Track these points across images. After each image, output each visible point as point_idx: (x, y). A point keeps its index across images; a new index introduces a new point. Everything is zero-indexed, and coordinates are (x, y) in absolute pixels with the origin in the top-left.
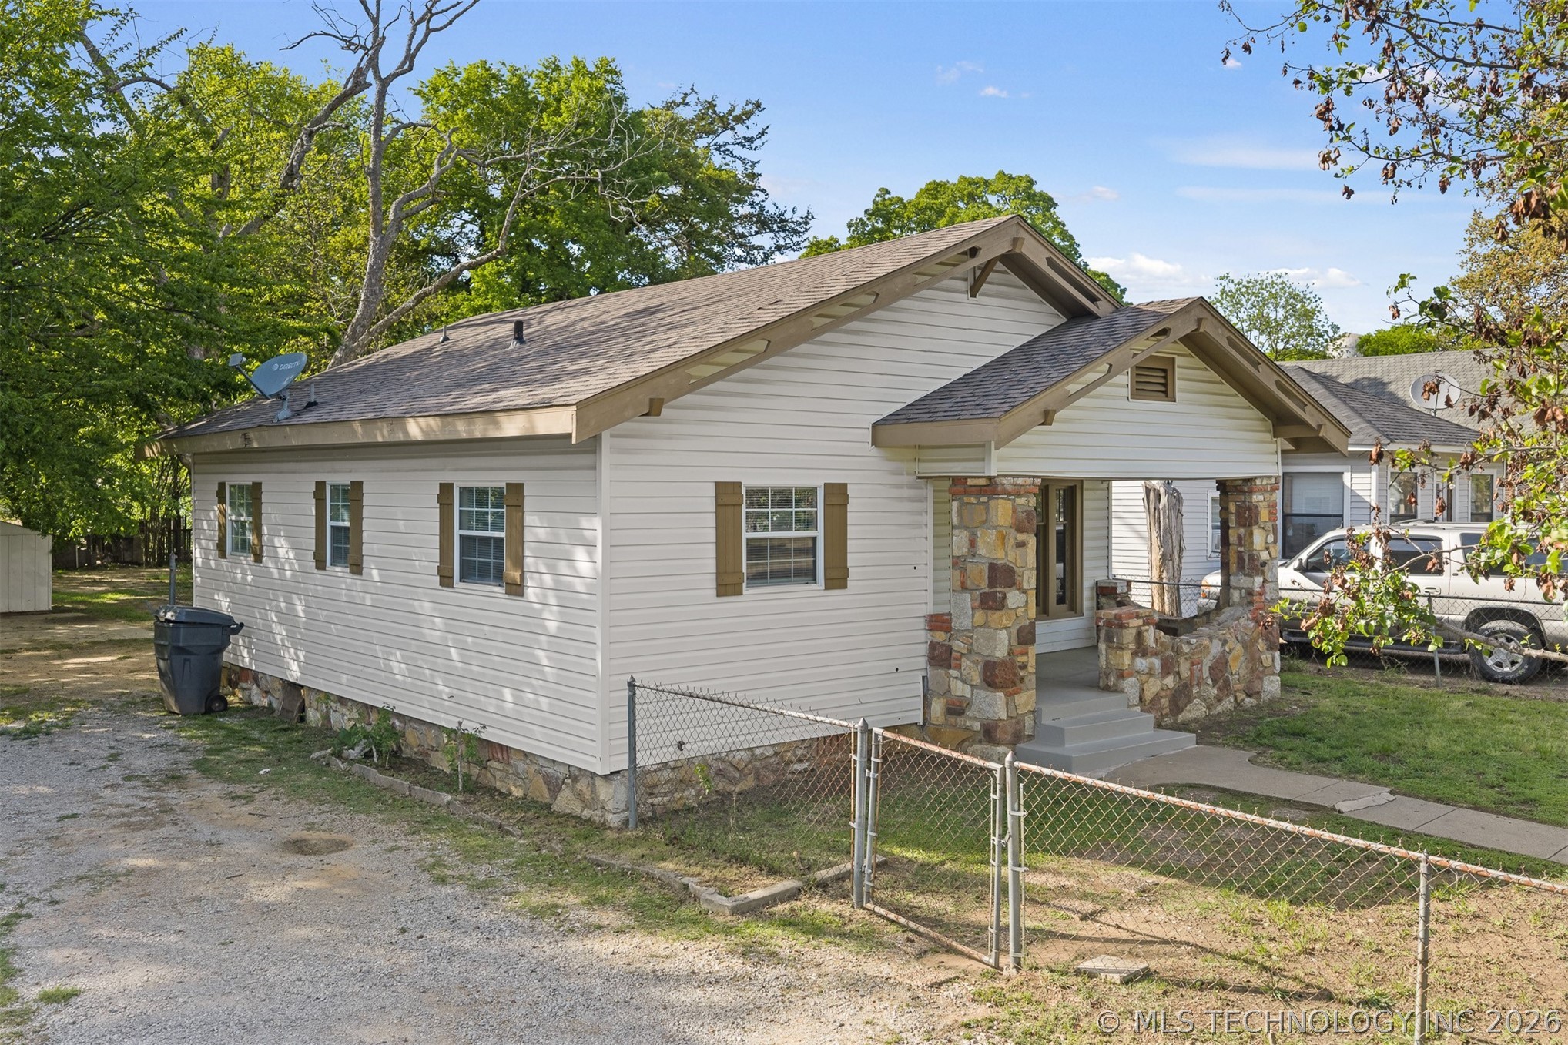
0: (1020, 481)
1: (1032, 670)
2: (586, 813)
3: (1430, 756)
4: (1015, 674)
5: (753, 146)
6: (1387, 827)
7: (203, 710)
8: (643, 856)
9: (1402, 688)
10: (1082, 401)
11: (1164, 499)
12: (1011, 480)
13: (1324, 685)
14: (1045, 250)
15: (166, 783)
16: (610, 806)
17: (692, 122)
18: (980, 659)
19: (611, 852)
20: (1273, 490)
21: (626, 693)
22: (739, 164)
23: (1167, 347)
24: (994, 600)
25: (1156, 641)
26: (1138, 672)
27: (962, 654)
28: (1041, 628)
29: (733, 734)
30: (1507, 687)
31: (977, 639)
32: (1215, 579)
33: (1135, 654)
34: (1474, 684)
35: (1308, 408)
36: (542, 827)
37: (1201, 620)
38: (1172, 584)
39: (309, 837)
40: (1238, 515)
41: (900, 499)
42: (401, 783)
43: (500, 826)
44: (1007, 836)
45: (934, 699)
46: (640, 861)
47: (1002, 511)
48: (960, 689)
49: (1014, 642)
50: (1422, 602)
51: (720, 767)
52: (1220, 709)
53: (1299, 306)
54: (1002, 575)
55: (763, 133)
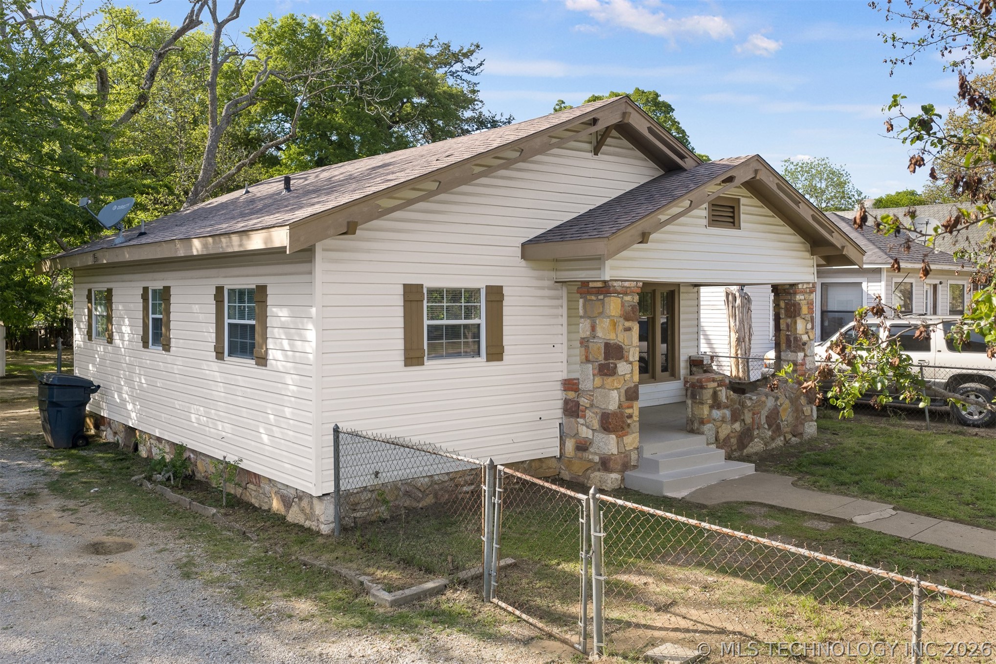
0: (627, 284)
1: (636, 418)
2: (307, 524)
3: (922, 481)
4: (624, 422)
5: (475, 72)
6: (891, 535)
7: (71, 446)
8: (337, 558)
9: (902, 430)
10: (668, 228)
11: (738, 301)
12: (620, 283)
13: (848, 428)
14: (646, 122)
15: (22, 499)
16: (322, 519)
17: (435, 57)
18: (598, 411)
19: (315, 554)
20: (811, 292)
21: (331, 438)
22: (465, 85)
23: (731, 191)
24: (608, 369)
25: (727, 398)
26: (714, 420)
27: (586, 408)
28: (642, 389)
29: (402, 468)
30: (976, 430)
31: (597, 397)
32: (771, 354)
33: (712, 407)
34: (953, 428)
35: (835, 234)
36: (274, 534)
37: (761, 383)
38: (745, 359)
39: (106, 540)
40: (787, 310)
41: (542, 297)
42: (185, 499)
43: (244, 533)
44: (591, 552)
45: (567, 439)
46: (334, 562)
47: (613, 306)
48: (585, 433)
49: (623, 399)
50: (915, 370)
51: (408, 488)
52: (773, 445)
53: (835, 179)
54: (614, 351)
55: (481, 64)
